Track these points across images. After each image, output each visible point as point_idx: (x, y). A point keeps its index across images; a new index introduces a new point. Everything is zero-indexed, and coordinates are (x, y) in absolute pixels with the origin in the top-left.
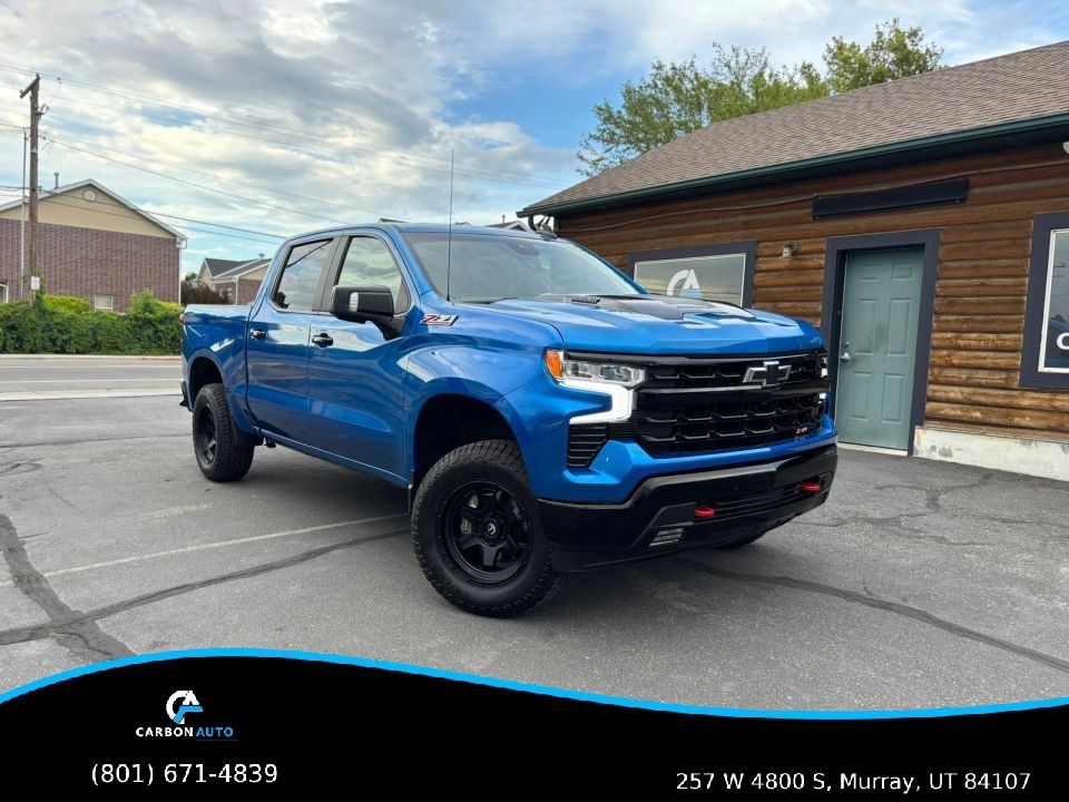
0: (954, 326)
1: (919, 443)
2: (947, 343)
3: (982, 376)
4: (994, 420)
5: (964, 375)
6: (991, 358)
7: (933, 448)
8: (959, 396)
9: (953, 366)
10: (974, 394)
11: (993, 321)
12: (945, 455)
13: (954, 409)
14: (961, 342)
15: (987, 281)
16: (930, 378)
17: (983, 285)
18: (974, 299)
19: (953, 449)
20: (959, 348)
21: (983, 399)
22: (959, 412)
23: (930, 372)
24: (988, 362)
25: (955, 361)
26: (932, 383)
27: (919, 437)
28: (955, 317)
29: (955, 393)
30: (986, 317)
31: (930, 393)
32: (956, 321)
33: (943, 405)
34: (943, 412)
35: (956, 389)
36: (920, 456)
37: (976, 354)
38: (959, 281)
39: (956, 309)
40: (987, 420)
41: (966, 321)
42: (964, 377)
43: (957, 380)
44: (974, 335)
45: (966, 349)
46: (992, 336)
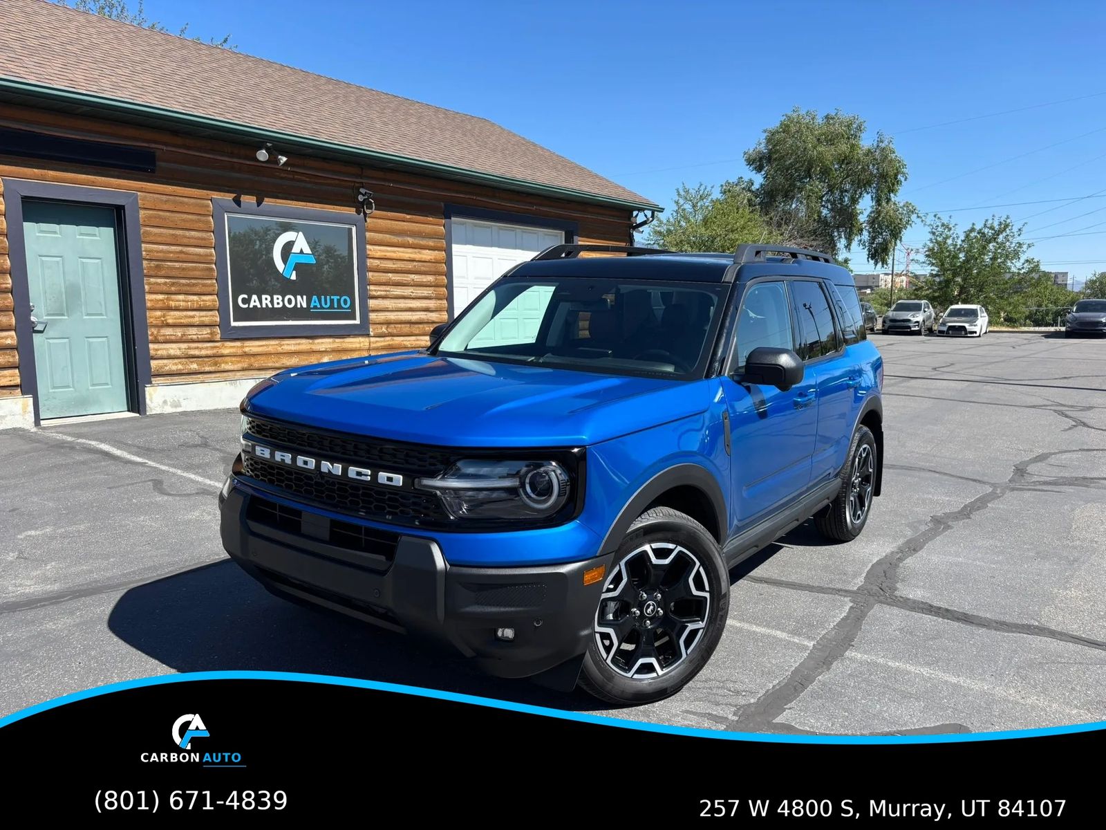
0: (165, 288)
1: (151, 400)
2: (160, 305)
3: (193, 332)
4: (207, 369)
5: (179, 332)
6: (198, 317)
7: (165, 402)
8: (178, 353)
9: (168, 325)
10: (189, 348)
11: (194, 285)
12: (176, 407)
13: (176, 364)
14: (173, 304)
15: (185, 249)
16: (150, 338)
17: (181, 252)
18: (177, 265)
19: (181, 400)
20: (170, 309)
21: (197, 352)
22: (180, 367)
23: (149, 333)
24: (196, 320)
25: (170, 321)
26: (153, 342)
27: (150, 395)
28: (163, 280)
29: (174, 349)
30: (188, 281)
31: (152, 353)
32: (165, 284)
33: (165, 361)
34: (167, 368)
35: (174, 346)
36: (154, 412)
37: (185, 313)
38: (161, 247)
39: (163, 273)
40: (202, 369)
41: (173, 284)
42: (180, 334)
43: (173, 337)
44: (181, 297)
45: (177, 309)
46: (195, 298)
